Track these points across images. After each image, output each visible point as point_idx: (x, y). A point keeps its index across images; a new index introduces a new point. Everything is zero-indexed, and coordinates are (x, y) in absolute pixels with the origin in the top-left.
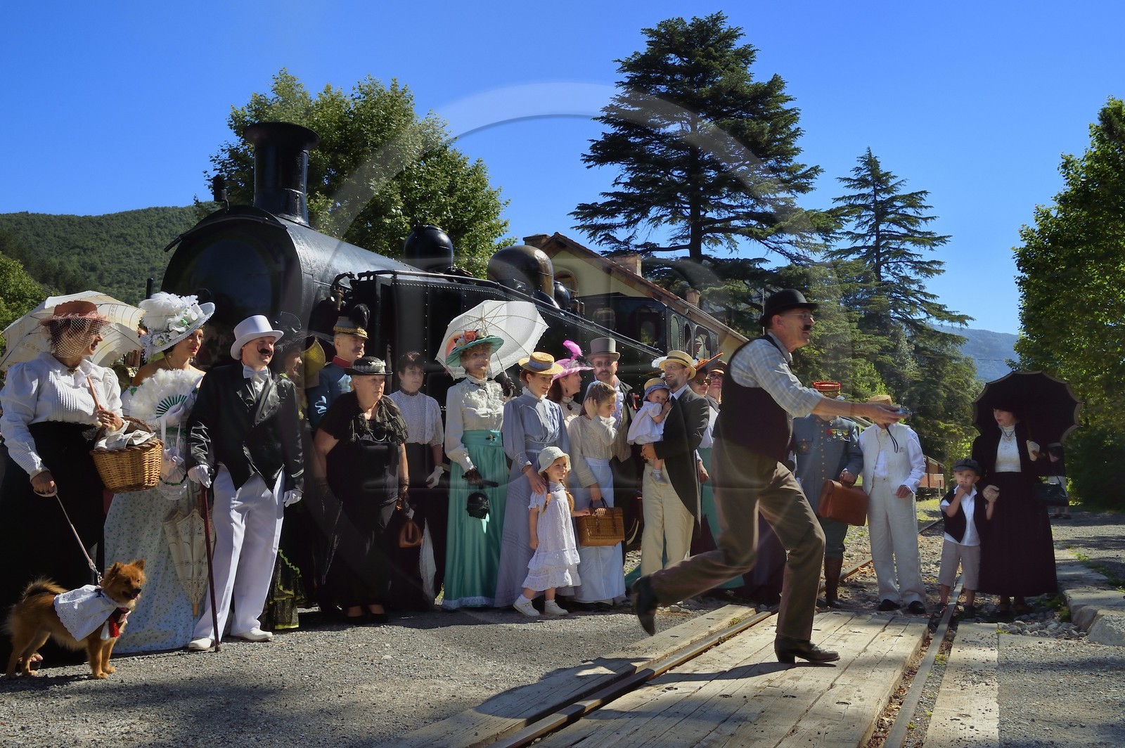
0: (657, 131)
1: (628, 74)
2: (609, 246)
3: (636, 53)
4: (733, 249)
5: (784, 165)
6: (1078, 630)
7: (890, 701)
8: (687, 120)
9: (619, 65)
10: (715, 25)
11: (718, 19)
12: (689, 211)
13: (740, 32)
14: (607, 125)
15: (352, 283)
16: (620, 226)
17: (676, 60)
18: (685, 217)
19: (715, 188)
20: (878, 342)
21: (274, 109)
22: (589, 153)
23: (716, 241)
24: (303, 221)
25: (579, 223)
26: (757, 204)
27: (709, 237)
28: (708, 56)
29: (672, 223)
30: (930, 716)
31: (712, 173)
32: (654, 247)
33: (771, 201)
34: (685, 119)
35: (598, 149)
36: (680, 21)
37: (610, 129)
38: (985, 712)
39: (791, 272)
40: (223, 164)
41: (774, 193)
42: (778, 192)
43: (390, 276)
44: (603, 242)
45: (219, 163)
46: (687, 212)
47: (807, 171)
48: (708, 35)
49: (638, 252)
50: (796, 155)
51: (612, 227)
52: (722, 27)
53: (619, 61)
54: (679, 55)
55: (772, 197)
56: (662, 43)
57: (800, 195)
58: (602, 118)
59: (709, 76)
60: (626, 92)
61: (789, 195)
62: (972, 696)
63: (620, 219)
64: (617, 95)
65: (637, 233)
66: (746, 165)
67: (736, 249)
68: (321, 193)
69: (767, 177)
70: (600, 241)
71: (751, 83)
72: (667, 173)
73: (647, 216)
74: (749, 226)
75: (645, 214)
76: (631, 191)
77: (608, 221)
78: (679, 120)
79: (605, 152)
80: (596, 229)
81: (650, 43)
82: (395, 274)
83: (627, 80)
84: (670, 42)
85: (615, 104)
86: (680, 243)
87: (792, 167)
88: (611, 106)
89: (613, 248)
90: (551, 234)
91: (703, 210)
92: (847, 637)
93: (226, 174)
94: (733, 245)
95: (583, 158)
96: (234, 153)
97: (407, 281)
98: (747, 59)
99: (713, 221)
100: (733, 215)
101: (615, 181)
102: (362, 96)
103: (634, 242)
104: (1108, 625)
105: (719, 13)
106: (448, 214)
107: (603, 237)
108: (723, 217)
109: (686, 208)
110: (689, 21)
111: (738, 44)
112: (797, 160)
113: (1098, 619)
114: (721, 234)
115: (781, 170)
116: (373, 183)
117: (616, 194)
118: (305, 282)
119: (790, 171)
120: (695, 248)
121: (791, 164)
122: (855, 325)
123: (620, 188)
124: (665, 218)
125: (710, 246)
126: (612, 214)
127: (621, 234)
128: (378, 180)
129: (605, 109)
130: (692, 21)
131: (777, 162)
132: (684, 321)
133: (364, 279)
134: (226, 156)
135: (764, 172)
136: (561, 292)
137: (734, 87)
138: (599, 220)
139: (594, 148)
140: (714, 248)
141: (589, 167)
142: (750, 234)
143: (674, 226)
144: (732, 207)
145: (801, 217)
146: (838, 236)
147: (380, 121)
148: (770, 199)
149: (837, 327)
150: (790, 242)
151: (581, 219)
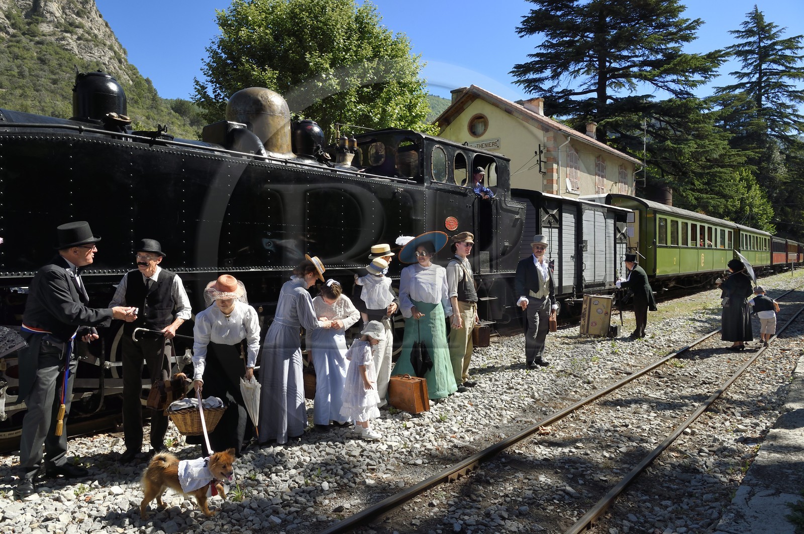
2: (537, 94)
4: (633, 89)
5: (671, 20)
12: (597, 63)
14: (535, 4)
16: (546, 78)
19: (618, 42)
20: (745, 155)
22: (521, 26)
23: (620, 85)
25: (516, 79)
26: (652, 54)
27: (612, 82)
29: (588, 74)
31: (614, 33)
32: (571, 93)
35: (527, 23)
37: (536, 7)
39: (671, 103)
41: (665, 45)
42: (668, 43)
44: (533, 91)
47: (690, 24)
49: (560, 97)
50: (681, 11)
51: (541, 80)
55: (663, 47)
57: (685, 43)
61: (677, 45)
63: (548, 73)
65: (560, 83)
66: (640, 23)
67: (635, 90)
69: (659, 32)
70: (531, 91)
72: (583, 36)
73: (568, 70)
74: (644, 71)
75: (566, 68)
76: (549, 51)
77: (538, 76)
79: (532, 25)
80: (529, 82)
86: (593, 88)
87: (678, 22)
91: (608, 61)
94: (632, 87)
95: (517, 30)
99: (616, 69)
100: (629, 64)
103: (556, 90)
107: (532, 87)
108: (623, 66)
109: (595, 61)
112: (682, 16)
114: (623, 80)
115: (670, 25)
117: (537, 55)
119: (676, 25)
120: (601, 90)
121: (677, 19)
123: (542, 50)
124: (582, 71)
125: (616, 89)
126: (541, 70)
127: (546, 85)
131: (666, 18)
135: (656, 28)
138: (531, 76)
139: (524, 22)
140: (619, 90)
141: (521, 37)
142: (642, 77)
143: (588, 76)
144: (629, 57)
145: (681, 60)
146: (715, 73)
148: (662, 49)
150: (673, 81)
151: (519, 75)
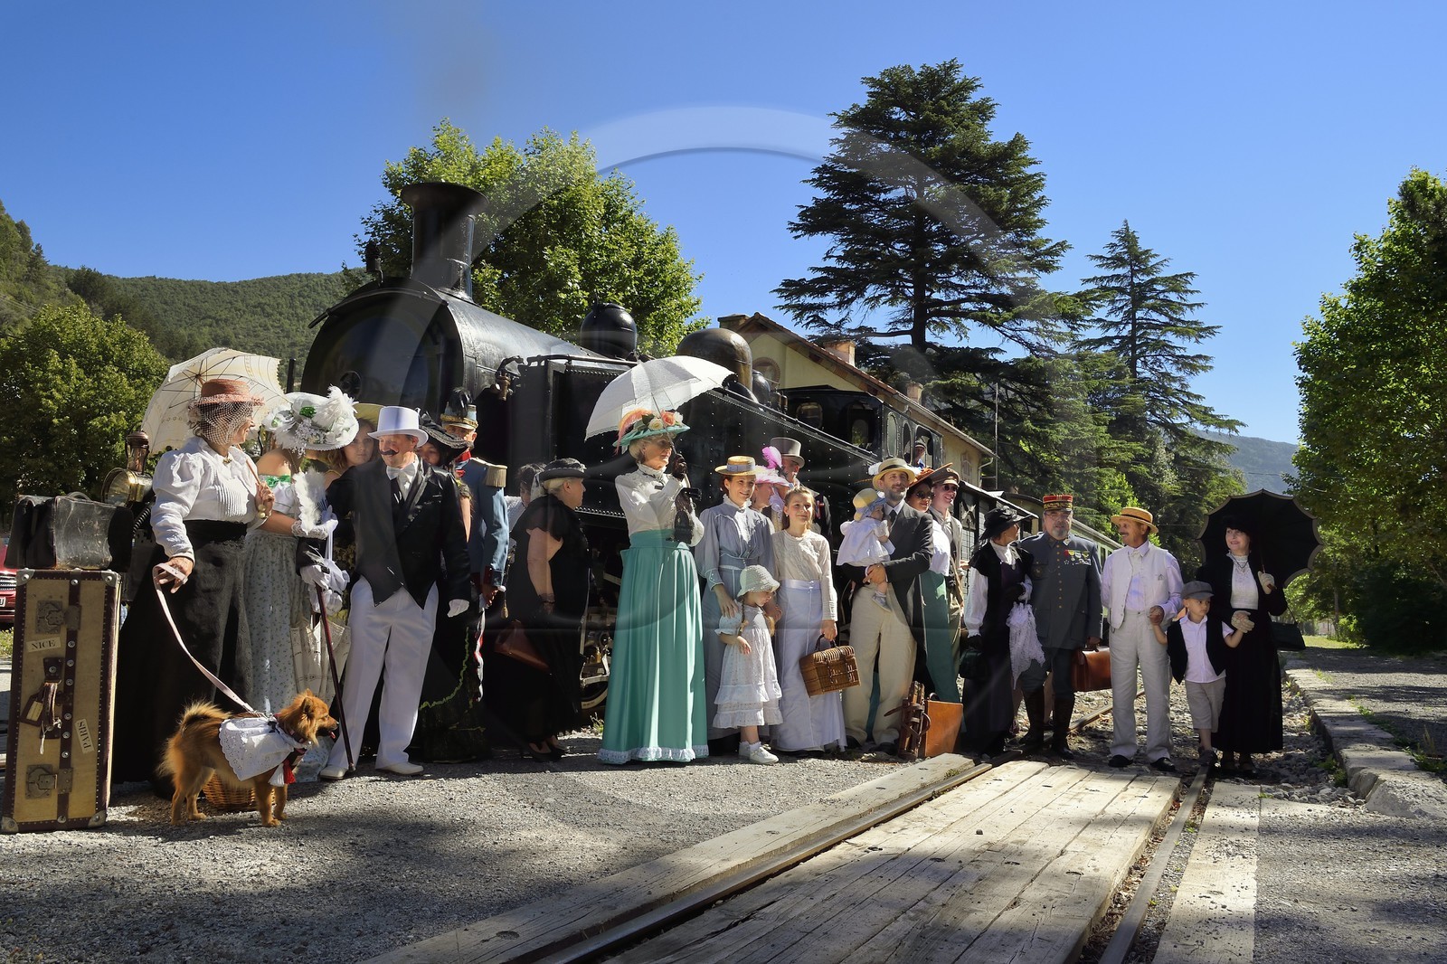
0: (877, 197)
1: (845, 129)
2: (817, 329)
3: (854, 106)
4: (963, 336)
5: (1025, 239)
6: (1355, 797)
7: (1130, 873)
8: (913, 185)
9: (835, 119)
10: (947, 74)
11: (951, 67)
12: (912, 290)
13: (977, 83)
14: (819, 188)
15: (521, 368)
16: (831, 306)
17: (901, 114)
18: (907, 298)
19: (943, 265)
20: (1130, 449)
21: (435, 165)
22: (797, 221)
23: (943, 327)
24: (466, 297)
25: (783, 302)
26: (993, 284)
27: (934, 322)
28: (940, 110)
29: (892, 305)
30: (1176, 892)
31: (940, 247)
32: (870, 331)
33: (1009, 282)
34: (910, 183)
35: (807, 217)
36: (908, 69)
37: (822, 194)
38: (1240, 889)
39: (1030, 364)
40: (377, 227)
41: (1012, 272)
42: (1018, 270)
43: (564, 361)
44: (810, 325)
45: (371, 226)
46: (910, 292)
47: (1052, 247)
48: (939, 85)
49: (852, 338)
50: (1039, 227)
51: (822, 307)
52: (956, 76)
53: (835, 114)
54: (904, 108)
55: (1010, 276)
56: (885, 94)
57: (1042, 274)
58: (814, 180)
59: (940, 134)
60: (843, 151)
61: (1030, 275)
62: (1227, 870)
63: (831, 298)
64: (832, 155)
65: (850, 315)
66: (981, 239)
67: (966, 336)
68: (487, 262)
69: (1005, 253)
70: (808, 324)
71: (989, 143)
72: (888, 246)
73: (863, 296)
74: (982, 310)
75: (860, 293)
76: (845, 266)
77: (817, 301)
78: (904, 184)
79: (815, 220)
80: (804, 309)
81: (871, 94)
82: (570, 359)
83: (843, 137)
84: (895, 93)
85: (829, 164)
86: (901, 327)
87: (1034, 243)
88: (825, 166)
89: (822, 332)
90: (750, 315)
91: (929, 290)
92: (1082, 795)
93: (379, 239)
94: (962, 332)
95: (790, 226)
96: (388, 215)
97: (583, 368)
98: (985, 115)
99: (940, 303)
100: (962, 296)
101: (827, 254)
102: (537, 151)
103: (846, 326)
104: (1391, 792)
105: (953, 60)
106: (632, 290)
107: (811, 319)
108: (952, 298)
109: (908, 287)
110: (917, 70)
111: (974, 97)
112: (1041, 233)
113: (1379, 784)
114: (948, 319)
115: (1022, 245)
116: (548, 251)
117: (826, 270)
118: (466, 366)
119: (1031, 246)
120: (918, 334)
121: (1034, 238)
122: (1104, 429)
123: (832, 263)
124: (884, 298)
125: (936, 332)
126: (822, 292)
127: (832, 316)
128: (552, 249)
129: (817, 170)
130: (921, 69)
131: (1017, 235)
132: (903, 420)
133: (535, 364)
134: (379, 218)
135: (1001, 246)
136: (760, 383)
137: (969, 147)
138: (807, 299)
139: (802, 215)
140: (941, 335)
141: (796, 237)
142: (983, 319)
143: (894, 308)
144: (963, 287)
145: (1044, 300)
146: (1087, 324)
147: (557, 181)
148: (1008, 279)
149: (1083, 430)
150: (1030, 330)
151: (786, 297)
